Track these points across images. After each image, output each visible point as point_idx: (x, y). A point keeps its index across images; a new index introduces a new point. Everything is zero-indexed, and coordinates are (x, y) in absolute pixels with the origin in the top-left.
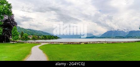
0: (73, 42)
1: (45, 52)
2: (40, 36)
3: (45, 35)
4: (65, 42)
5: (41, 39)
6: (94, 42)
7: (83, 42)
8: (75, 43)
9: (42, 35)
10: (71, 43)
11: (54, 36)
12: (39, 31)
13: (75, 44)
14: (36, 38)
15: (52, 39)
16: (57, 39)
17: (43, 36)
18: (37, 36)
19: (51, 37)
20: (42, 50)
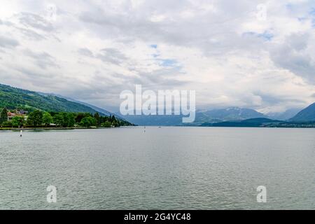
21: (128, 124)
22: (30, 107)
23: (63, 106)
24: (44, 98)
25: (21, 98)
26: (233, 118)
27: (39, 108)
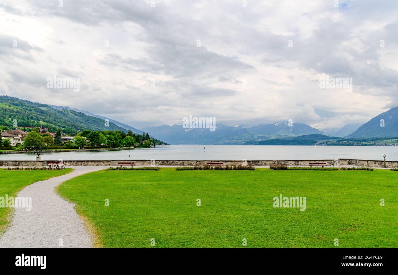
0: (218, 162)
1: (85, 212)
2: (68, 132)
3: (94, 128)
4: (183, 162)
5: (69, 147)
6: (316, 162)
7: (265, 162)
8: (229, 165)
9: (76, 127)
10: (211, 163)
11: (134, 132)
12: (64, 111)
13: (227, 169)
14: (47, 141)
15: (128, 146)
16: (147, 146)
17: (85, 134)
18: (53, 135)
19: (123, 136)
20: (72, 200)
21: (161, 143)
22: (45, 124)
23: (81, 122)
24: (59, 112)
25: (34, 113)
26: (283, 135)
27: (55, 124)
